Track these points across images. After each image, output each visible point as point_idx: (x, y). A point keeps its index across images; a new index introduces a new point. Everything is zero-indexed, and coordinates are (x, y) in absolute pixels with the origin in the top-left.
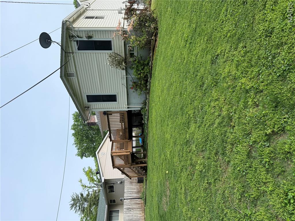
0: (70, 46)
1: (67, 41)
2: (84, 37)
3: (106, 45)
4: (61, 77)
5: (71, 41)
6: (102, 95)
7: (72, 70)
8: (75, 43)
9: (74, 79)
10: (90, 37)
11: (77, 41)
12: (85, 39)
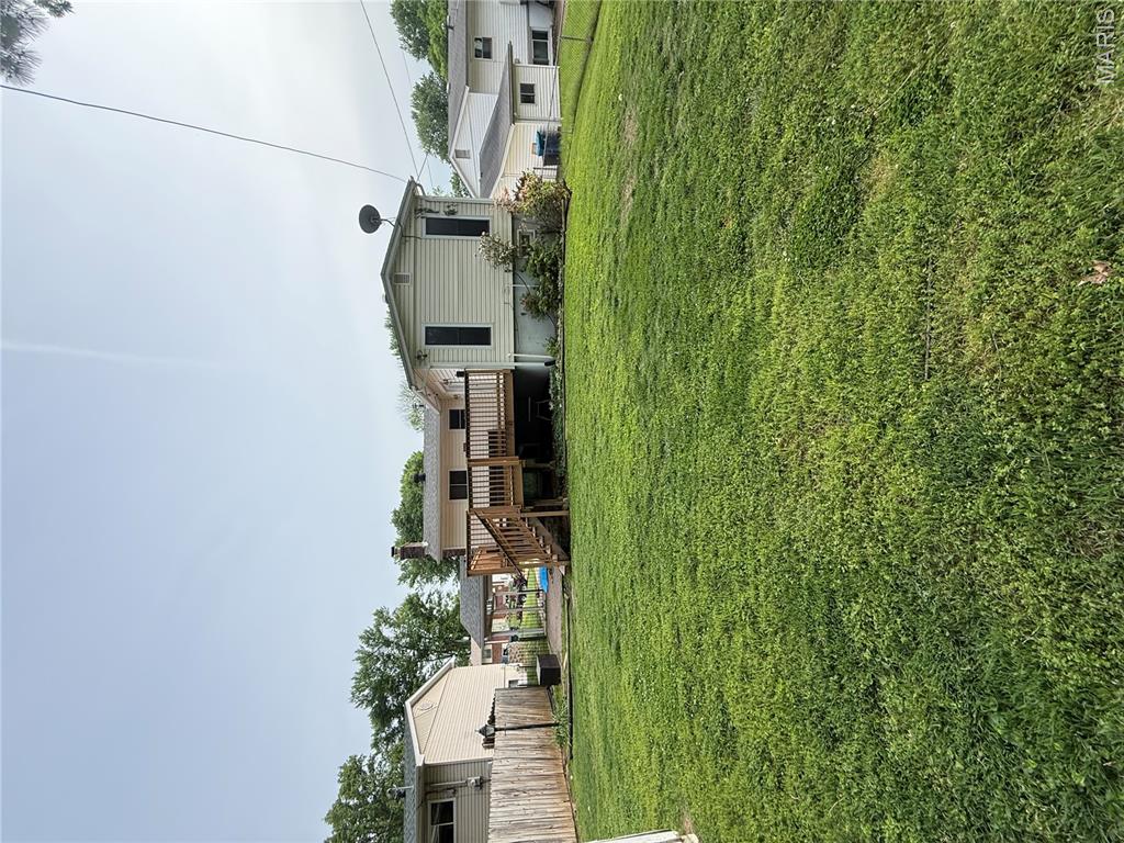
0: (413, 225)
1: (409, 217)
2: (442, 212)
3: (478, 228)
4: (383, 275)
5: (416, 218)
6: (460, 328)
7: (406, 270)
8: (424, 220)
9: (407, 288)
10: (453, 213)
11: (428, 219)
12: (443, 216)
